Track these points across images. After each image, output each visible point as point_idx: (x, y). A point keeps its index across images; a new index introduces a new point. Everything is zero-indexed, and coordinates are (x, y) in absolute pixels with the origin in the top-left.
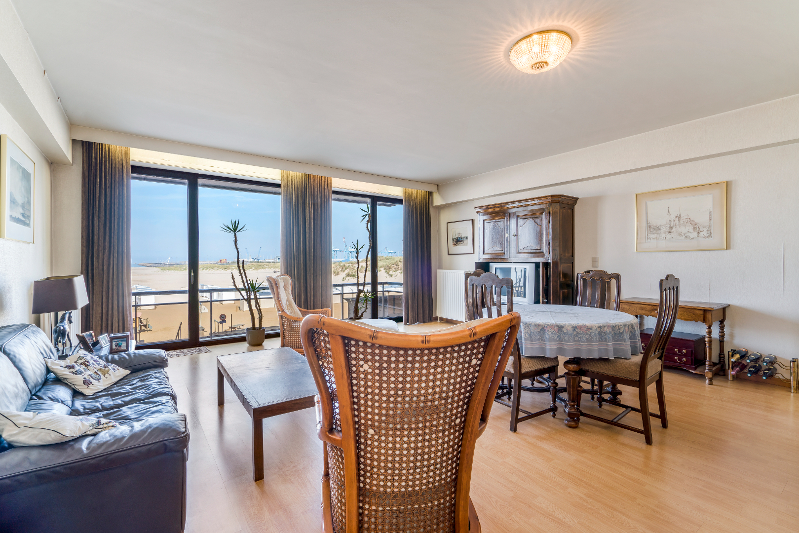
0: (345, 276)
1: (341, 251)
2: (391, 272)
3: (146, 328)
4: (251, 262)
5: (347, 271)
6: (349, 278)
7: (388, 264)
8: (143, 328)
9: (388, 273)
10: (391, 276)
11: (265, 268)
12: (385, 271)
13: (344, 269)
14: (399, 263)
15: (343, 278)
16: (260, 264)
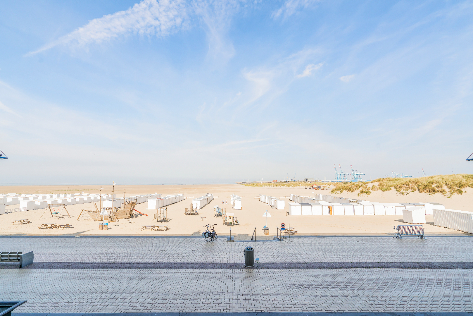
0: (359, 192)
1: (349, 174)
2: (402, 191)
3: (236, 222)
4: (290, 182)
5: (361, 189)
6: (363, 194)
7: (398, 184)
8: (235, 222)
9: (399, 191)
10: (403, 194)
11: (299, 186)
12: (395, 189)
13: (358, 187)
14: (410, 183)
15: (358, 194)
16: (296, 183)
